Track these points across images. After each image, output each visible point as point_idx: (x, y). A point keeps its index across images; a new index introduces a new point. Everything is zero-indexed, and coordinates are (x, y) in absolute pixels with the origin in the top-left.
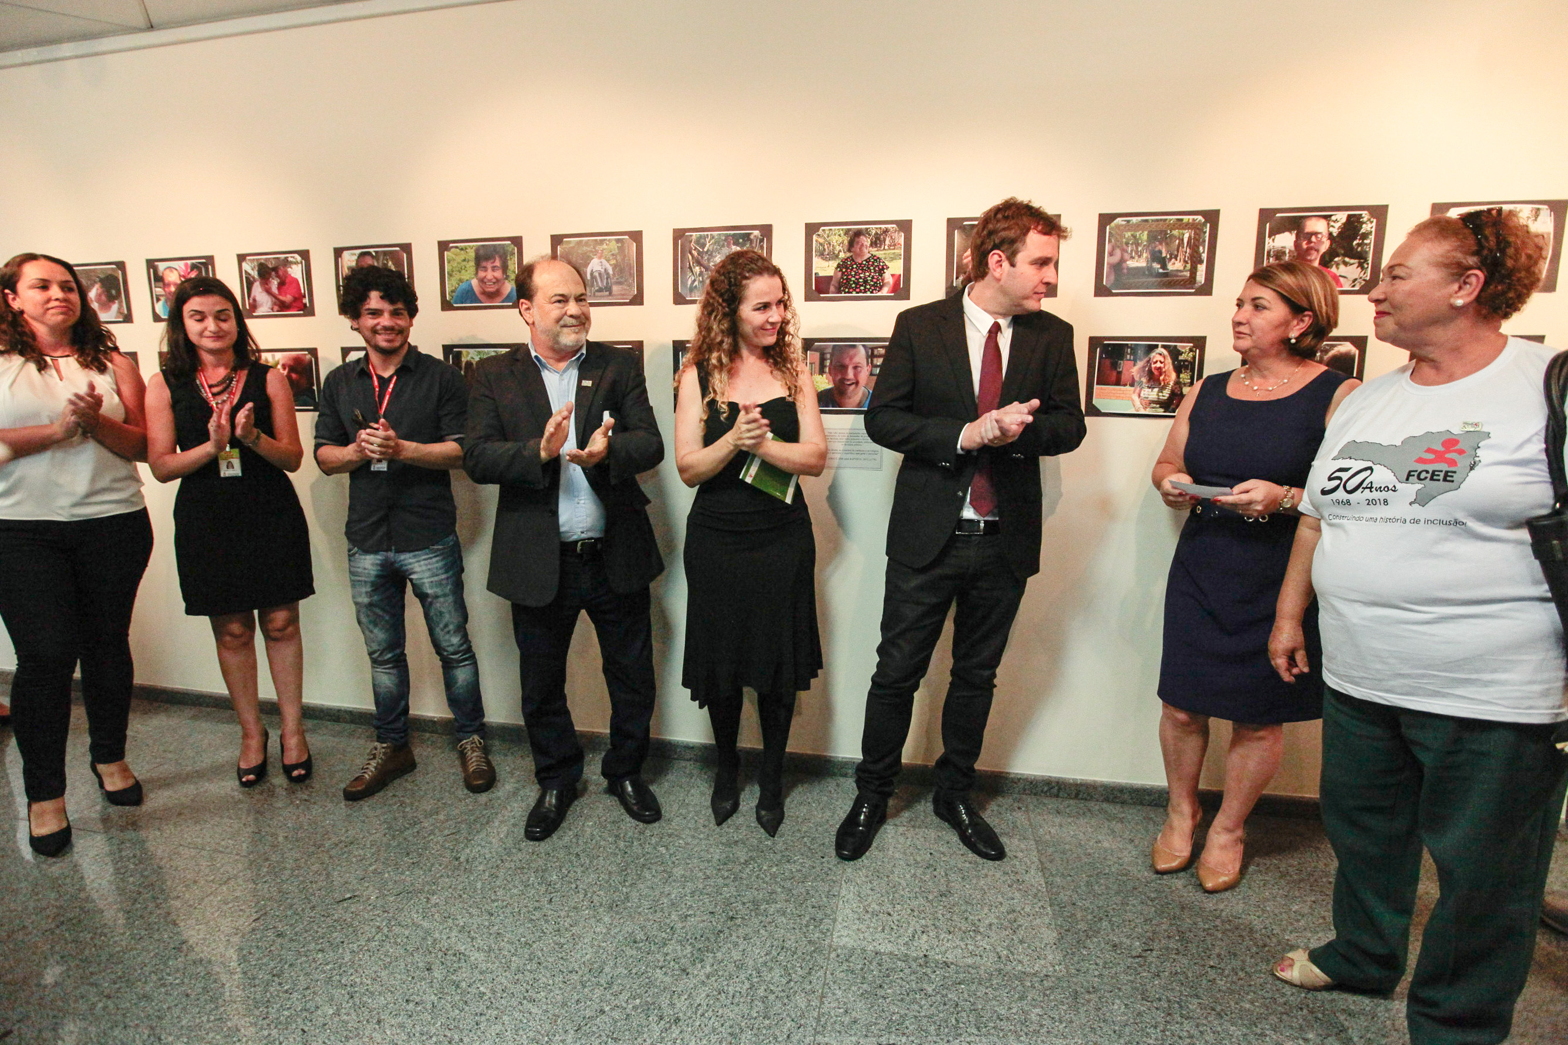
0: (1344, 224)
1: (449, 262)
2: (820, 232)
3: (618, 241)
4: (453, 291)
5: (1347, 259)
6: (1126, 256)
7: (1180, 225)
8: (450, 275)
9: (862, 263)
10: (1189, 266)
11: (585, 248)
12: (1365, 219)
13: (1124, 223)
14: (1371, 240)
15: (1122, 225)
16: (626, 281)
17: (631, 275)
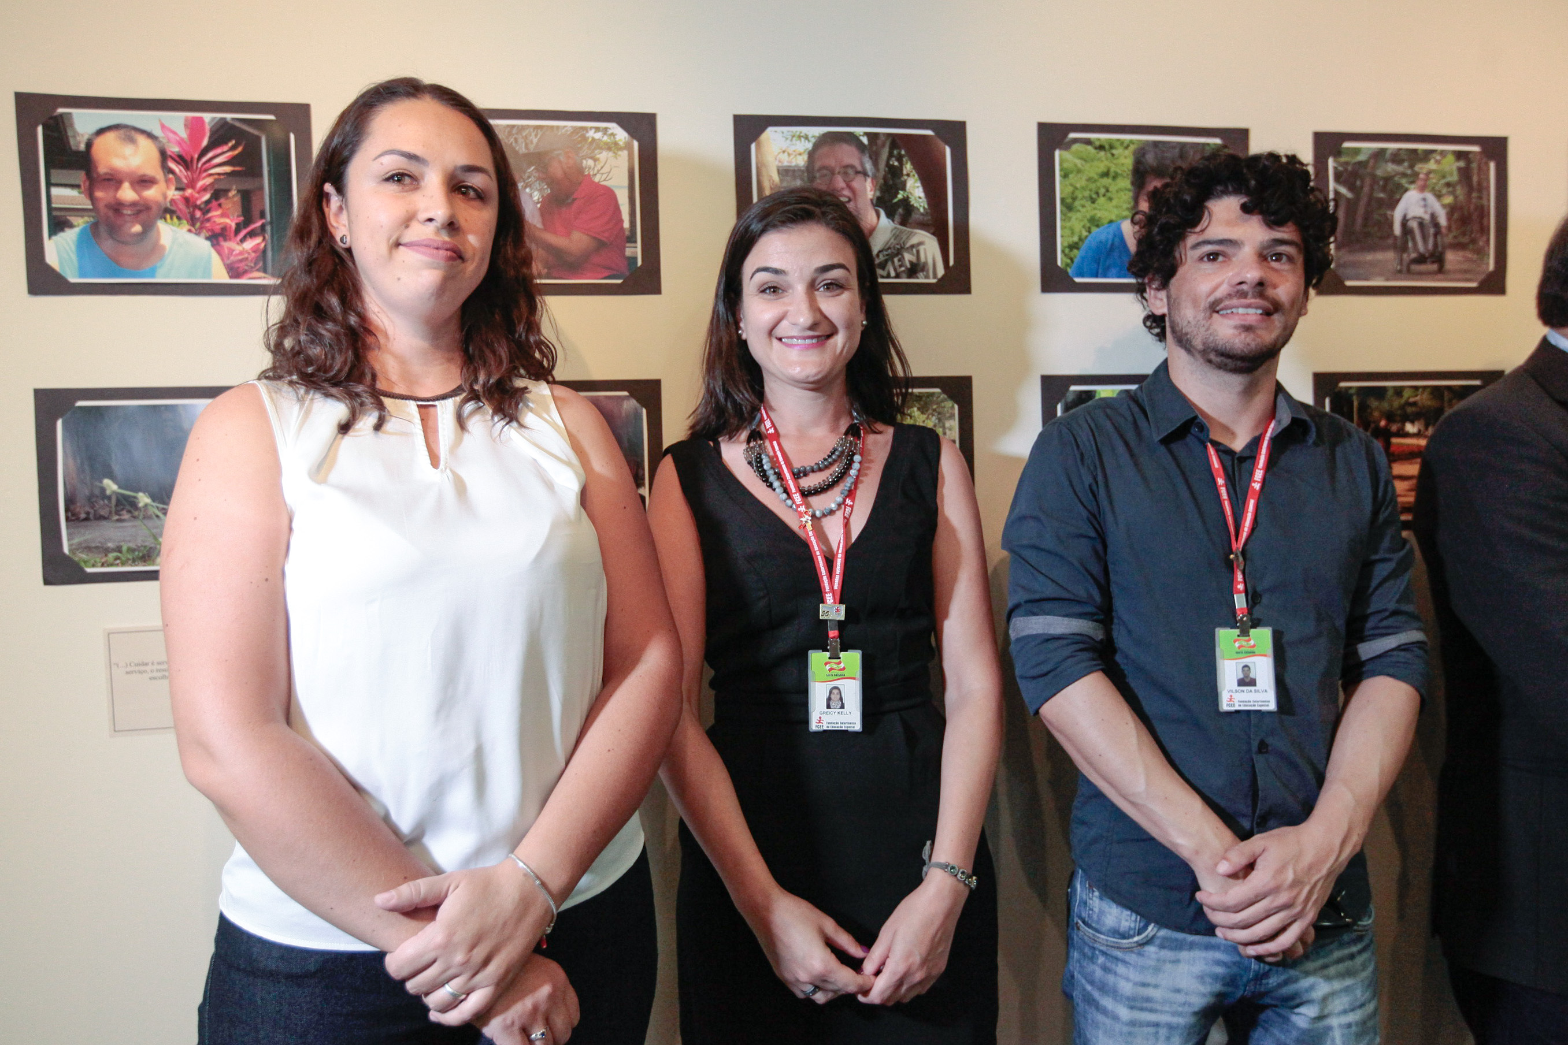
1: (1065, 176)
4: (1073, 246)
8: (1068, 207)
11: (1391, 168)
16: (1473, 241)
17: (1484, 230)
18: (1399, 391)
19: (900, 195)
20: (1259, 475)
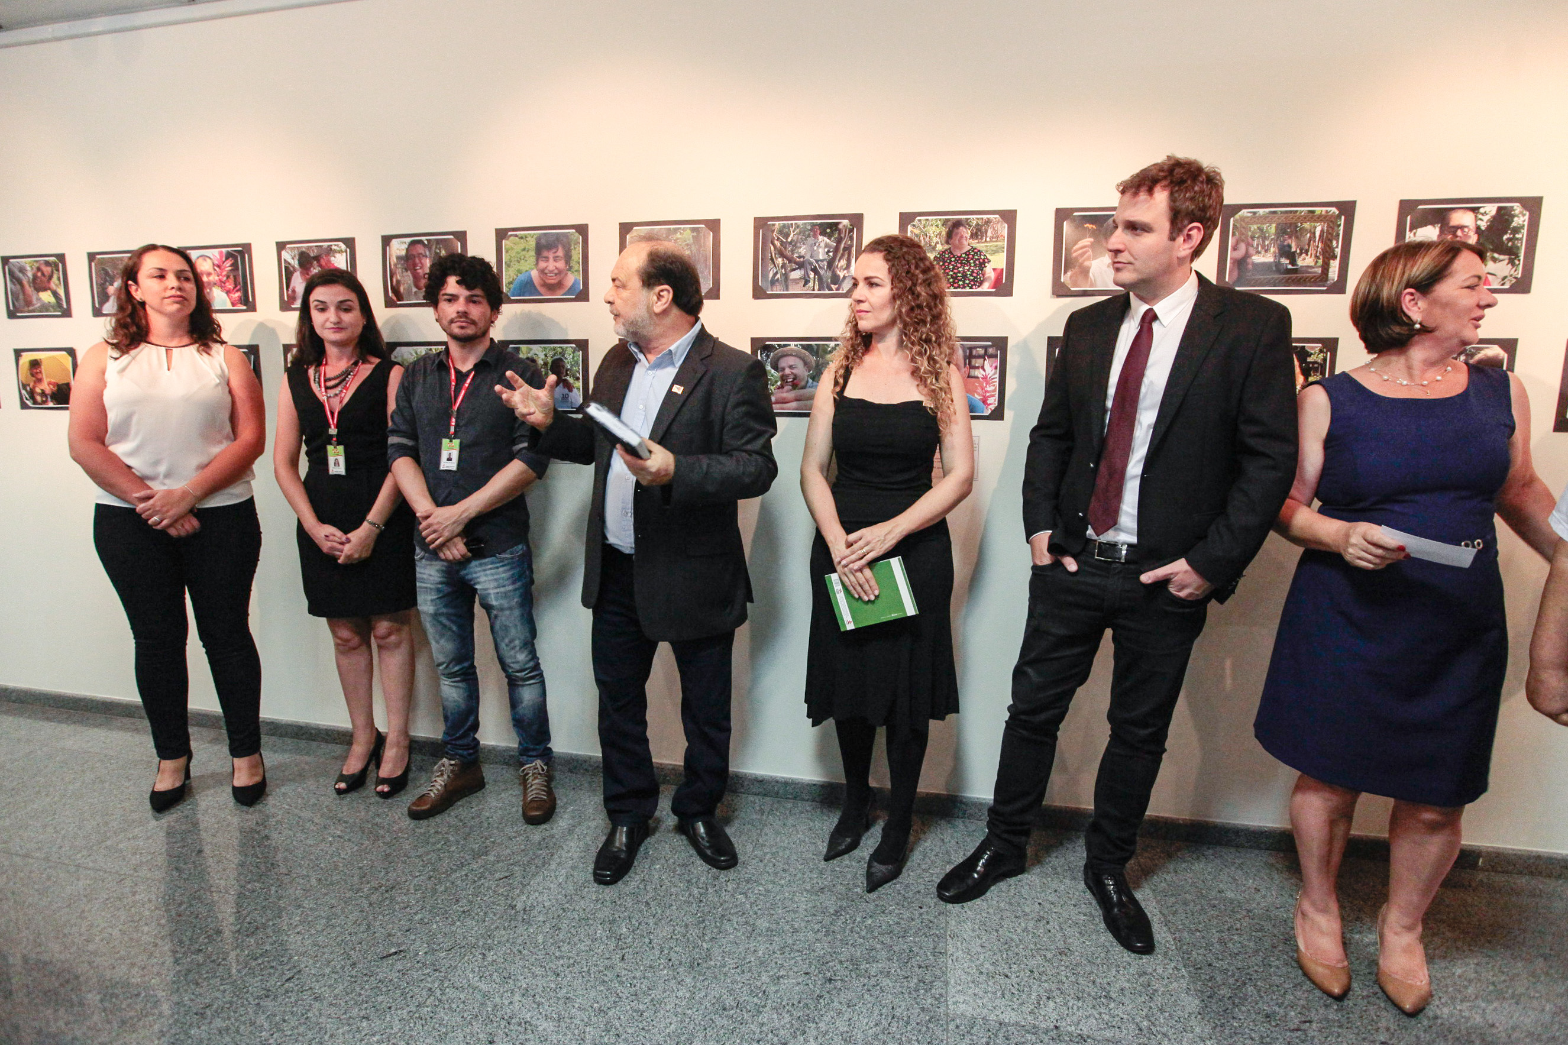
0: (1494, 217)
1: (507, 252)
2: (916, 222)
3: (693, 230)
4: (510, 283)
5: (1496, 255)
6: (1252, 251)
7: (1312, 217)
8: (508, 266)
9: (961, 256)
10: (1320, 262)
12: (1517, 212)
13: (1250, 215)
14: (1523, 234)
15: (1248, 217)
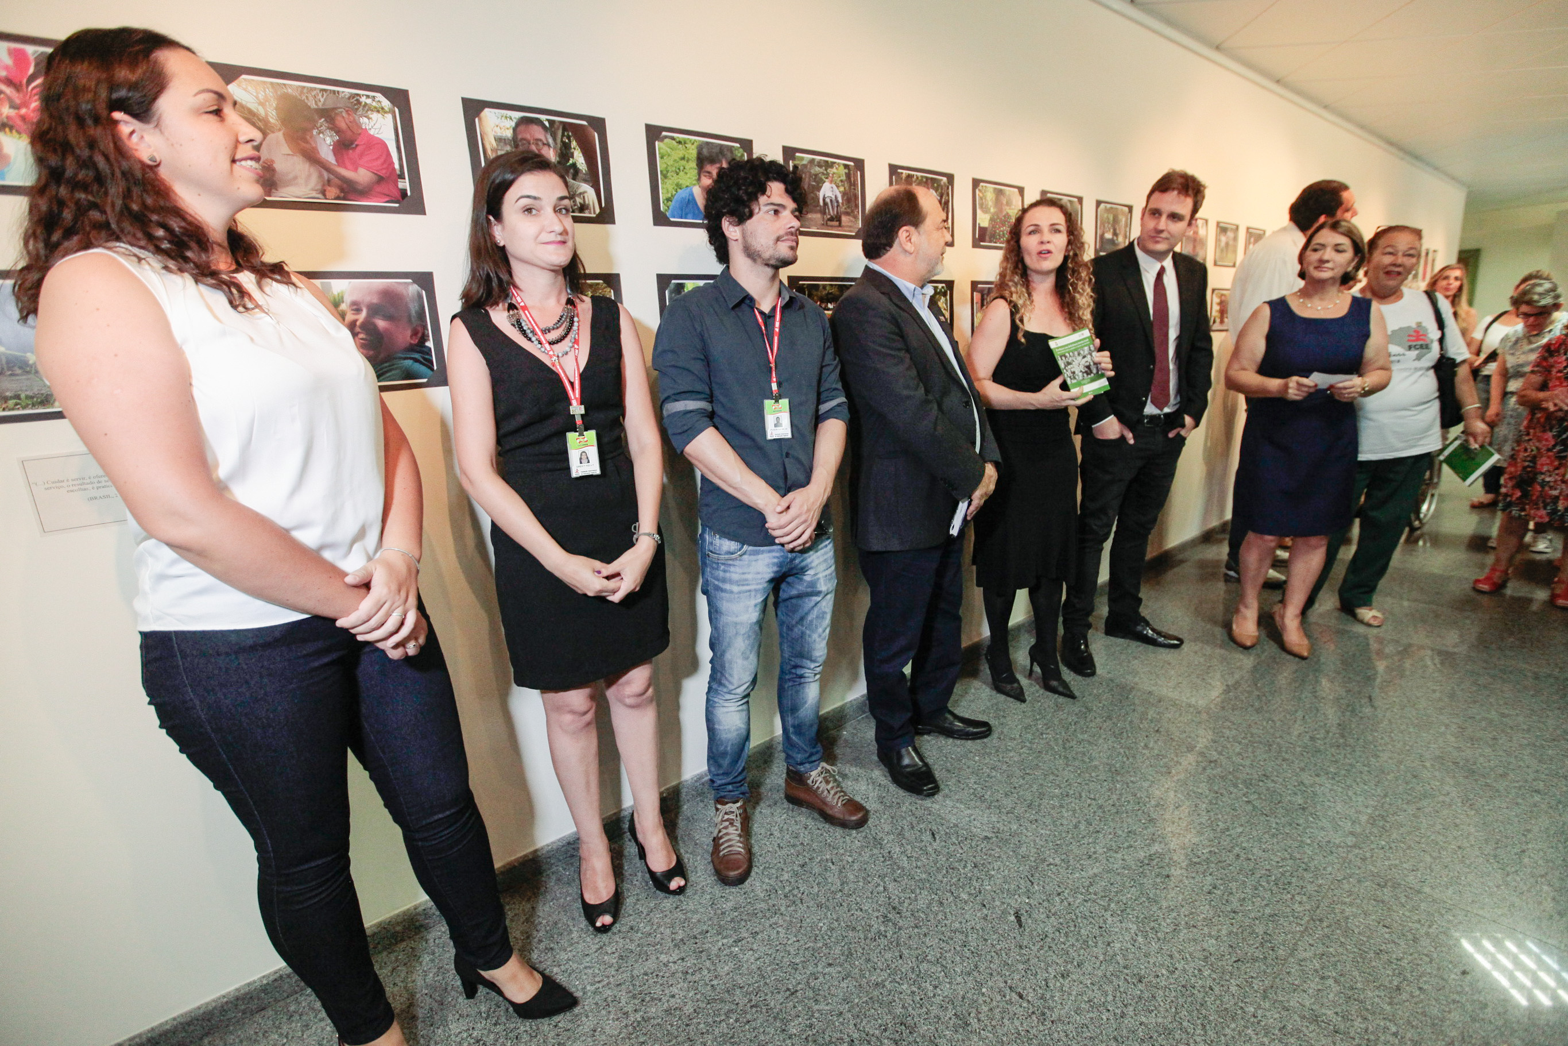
1: (662, 157)
2: (980, 187)
3: (846, 166)
4: (669, 200)
8: (665, 176)
11: (817, 169)
16: (852, 211)
17: (857, 206)
18: (824, 286)
19: (571, 161)
20: (777, 324)
